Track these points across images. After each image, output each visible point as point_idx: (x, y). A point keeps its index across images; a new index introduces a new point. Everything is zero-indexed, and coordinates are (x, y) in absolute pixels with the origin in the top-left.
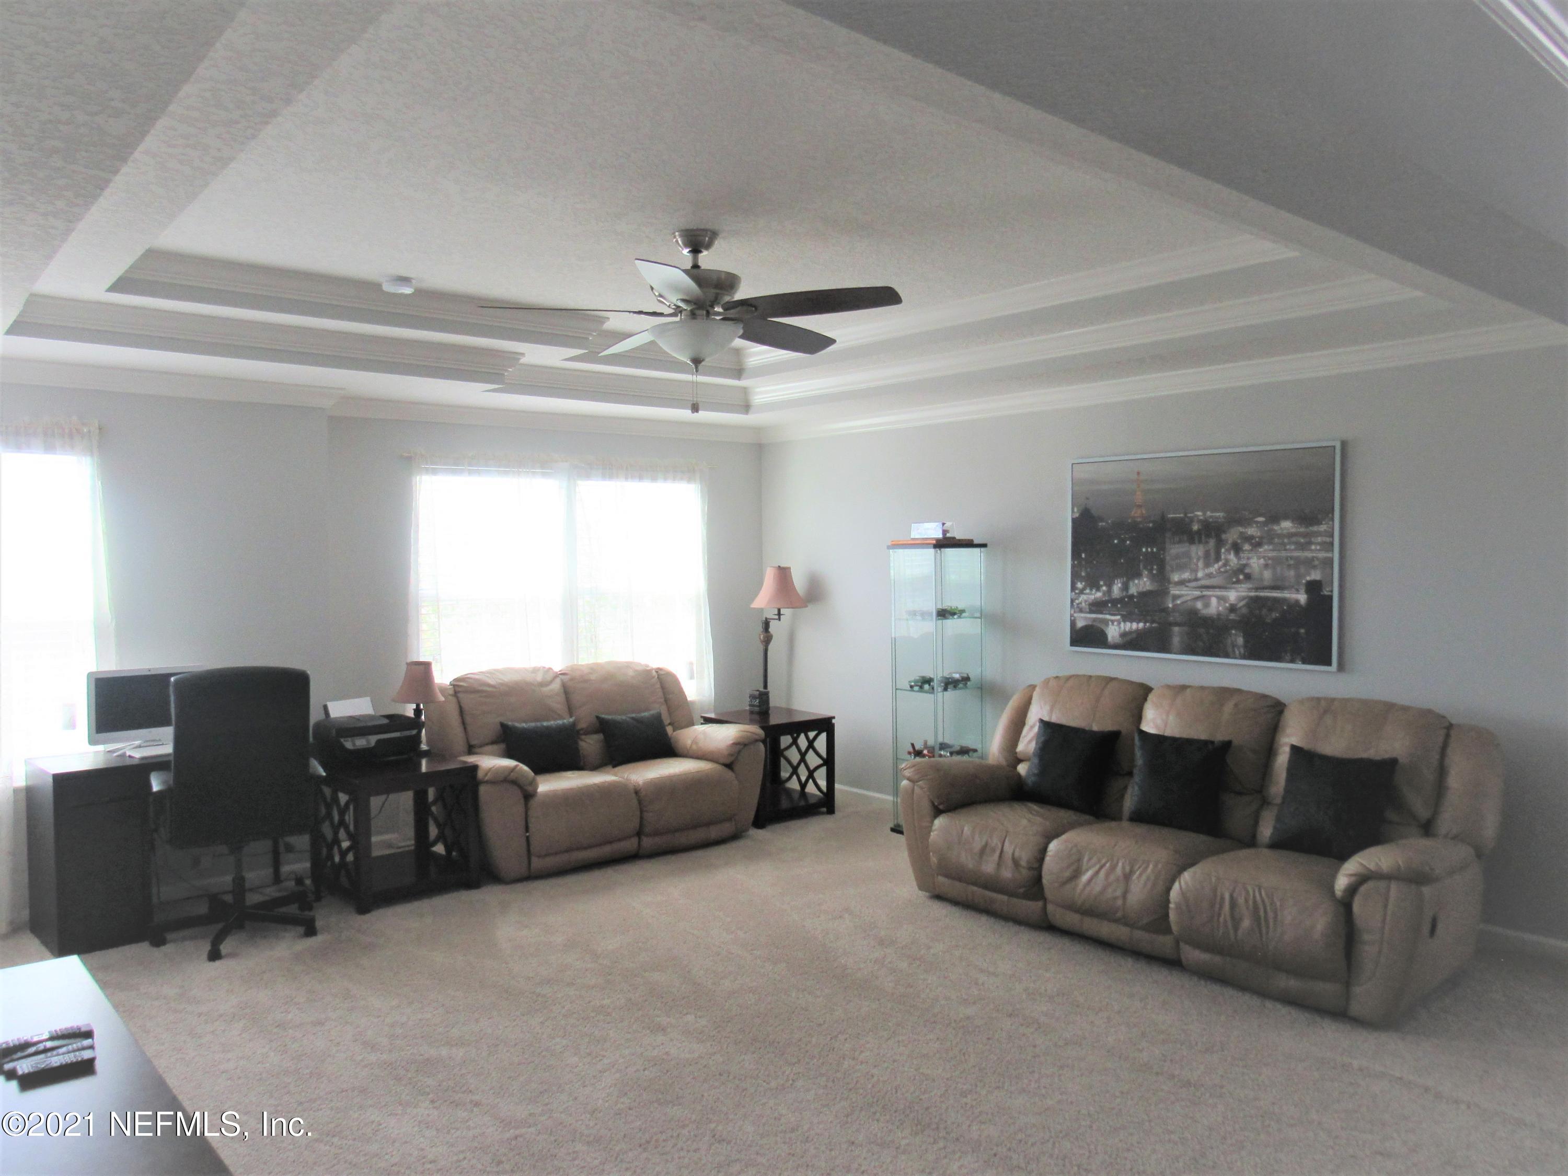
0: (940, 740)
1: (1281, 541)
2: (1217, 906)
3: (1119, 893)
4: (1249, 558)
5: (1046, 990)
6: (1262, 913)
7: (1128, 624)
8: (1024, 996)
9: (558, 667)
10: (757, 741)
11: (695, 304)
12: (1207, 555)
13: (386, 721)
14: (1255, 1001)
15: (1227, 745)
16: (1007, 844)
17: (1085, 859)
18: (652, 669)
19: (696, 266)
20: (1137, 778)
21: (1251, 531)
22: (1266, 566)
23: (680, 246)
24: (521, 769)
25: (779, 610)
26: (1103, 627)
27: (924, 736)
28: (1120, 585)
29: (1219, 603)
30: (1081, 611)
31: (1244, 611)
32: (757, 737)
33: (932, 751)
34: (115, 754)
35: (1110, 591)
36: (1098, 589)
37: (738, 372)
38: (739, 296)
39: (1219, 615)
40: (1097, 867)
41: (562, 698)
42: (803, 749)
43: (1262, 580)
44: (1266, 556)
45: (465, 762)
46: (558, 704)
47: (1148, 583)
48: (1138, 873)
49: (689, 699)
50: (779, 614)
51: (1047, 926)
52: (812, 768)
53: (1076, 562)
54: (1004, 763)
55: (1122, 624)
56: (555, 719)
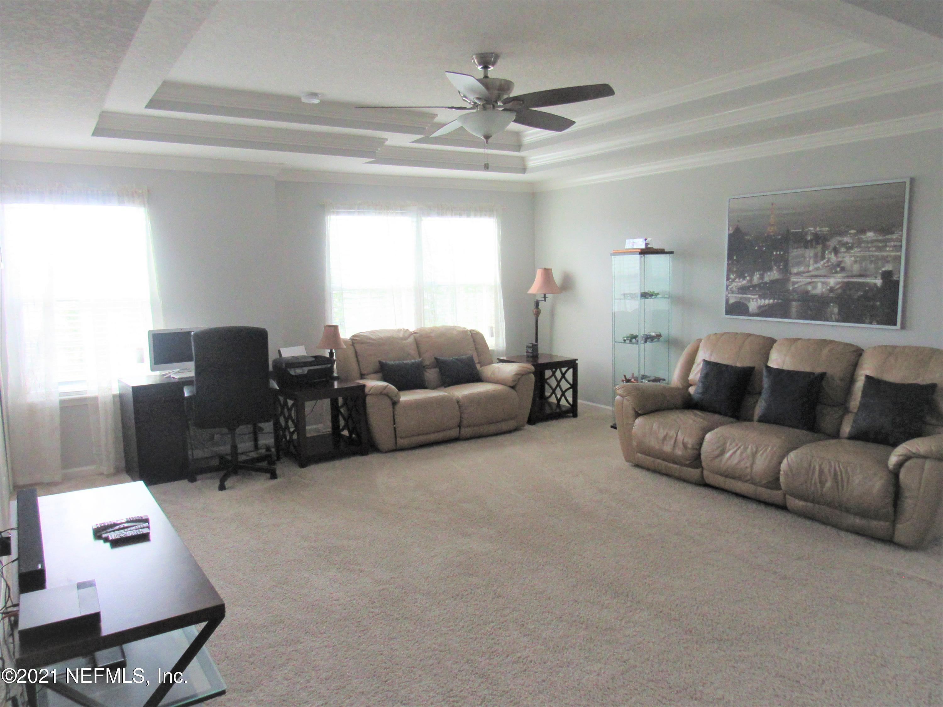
0: (642, 373)
1: (866, 245)
2: (811, 472)
3: (748, 464)
4: (844, 257)
5: (700, 521)
6: (839, 478)
7: (763, 301)
8: (686, 524)
9: (412, 329)
10: (530, 373)
11: (486, 101)
12: (816, 256)
13: (313, 359)
14: (834, 531)
15: (822, 376)
16: (679, 433)
17: (728, 444)
18: (468, 330)
19: (486, 77)
20: (765, 395)
21: (846, 239)
22: (855, 262)
23: (476, 64)
24: (390, 388)
25: (545, 295)
26: (746, 302)
27: (632, 370)
28: (758, 276)
29: (823, 287)
30: (733, 292)
31: (840, 291)
32: (529, 370)
33: (636, 379)
34: (165, 377)
35: (751, 280)
36: (744, 279)
37: (519, 147)
38: (512, 95)
39: (823, 294)
40: (735, 449)
41: (414, 347)
42: (559, 379)
43: (852, 271)
44: (855, 256)
45: (359, 383)
46: (413, 351)
47: (777, 275)
48: (761, 452)
49: (490, 349)
50: (545, 297)
51: (704, 484)
52: (564, 389)
53: (730, 262)
54: (680, 386)
55: (759, 300)
56: (410, 359)
